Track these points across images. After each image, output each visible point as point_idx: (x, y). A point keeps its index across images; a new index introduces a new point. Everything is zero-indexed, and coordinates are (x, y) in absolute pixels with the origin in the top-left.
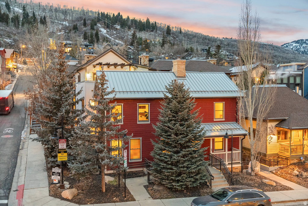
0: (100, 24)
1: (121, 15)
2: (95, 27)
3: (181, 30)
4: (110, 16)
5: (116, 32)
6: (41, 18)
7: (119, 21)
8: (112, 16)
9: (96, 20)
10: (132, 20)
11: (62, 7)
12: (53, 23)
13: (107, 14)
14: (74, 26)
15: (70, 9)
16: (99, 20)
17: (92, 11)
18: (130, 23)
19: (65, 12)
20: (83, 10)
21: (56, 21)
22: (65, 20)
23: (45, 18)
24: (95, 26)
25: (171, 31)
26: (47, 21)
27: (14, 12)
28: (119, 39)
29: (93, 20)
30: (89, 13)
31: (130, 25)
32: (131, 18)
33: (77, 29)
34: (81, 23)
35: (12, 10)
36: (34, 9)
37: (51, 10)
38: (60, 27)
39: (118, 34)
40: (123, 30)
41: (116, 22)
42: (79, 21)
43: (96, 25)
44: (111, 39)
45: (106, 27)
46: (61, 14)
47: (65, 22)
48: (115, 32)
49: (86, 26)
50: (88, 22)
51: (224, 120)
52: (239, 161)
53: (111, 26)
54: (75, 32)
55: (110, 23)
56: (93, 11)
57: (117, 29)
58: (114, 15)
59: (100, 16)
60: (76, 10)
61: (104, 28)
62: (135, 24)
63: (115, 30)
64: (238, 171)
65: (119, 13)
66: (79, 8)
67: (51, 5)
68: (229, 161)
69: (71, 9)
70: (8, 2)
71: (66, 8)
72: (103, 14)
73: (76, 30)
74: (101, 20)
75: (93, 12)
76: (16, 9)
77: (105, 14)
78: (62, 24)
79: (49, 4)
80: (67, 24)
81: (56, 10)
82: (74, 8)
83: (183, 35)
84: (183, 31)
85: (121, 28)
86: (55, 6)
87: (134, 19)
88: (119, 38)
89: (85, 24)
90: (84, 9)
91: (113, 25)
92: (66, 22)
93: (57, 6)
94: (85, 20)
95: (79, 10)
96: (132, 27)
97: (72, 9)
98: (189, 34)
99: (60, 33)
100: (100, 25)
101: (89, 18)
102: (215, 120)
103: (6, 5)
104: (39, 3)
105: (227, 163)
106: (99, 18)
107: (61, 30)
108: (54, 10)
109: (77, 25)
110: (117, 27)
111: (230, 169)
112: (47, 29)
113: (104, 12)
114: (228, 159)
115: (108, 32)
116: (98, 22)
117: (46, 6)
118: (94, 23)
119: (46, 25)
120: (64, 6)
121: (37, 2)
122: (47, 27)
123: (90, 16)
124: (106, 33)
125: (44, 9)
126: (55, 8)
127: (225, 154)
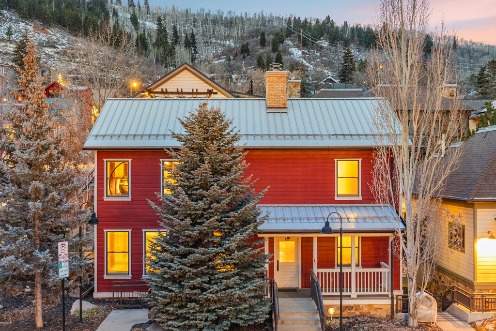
0: (291, 40)
1: (331, 20)
2: (281, 47)
3: (455, 42)
4: (310, 24)
5: (320, 54)
6: (186, 37)
7: (328, 33)
8: (314, 23)
9: (284, 34)
10: (353, 29)
11: (225, 15)
12: (207, 43)
13: (305, 21)
14: (242, 47)
15: (239, 16)
16: (289, 34)
17: (279, 18)
18: (347, 35)
19: (230, 23)
20: (263, 18)
21: (214, 40)
22: (228, 37)
23: (193, 36)
24: (281, 45)
25: (432, 45)
26: (197, 41)
27: (144, 30)
28: (325, 66)
29: (277, 34)
30: (274, 21)
31: (349, 38)
32: (351, 24)
33: (249, 52)
34: (256, 41)
35: (141, 26)
36: (177, 21)
37: (206, 21)
38: (220, 50)
39: (325, 56)
40: (333, 48)
41: (322, 35)
42: (253, 37)
43: (282, 42)
44: (308, 67)
45: (301, 44)
46: (223, 28)
47: (229, 41)
48: (318, 54)
49: (266, 46)
50: (269, 38)
51: (360, 198)
52: (386, 293)
53: (311, 43)
54: (244, 57)
55: (309, 37)
56: (281, 17)
57: (322, 47)
58: (318, 21)
59: (292, 26)
60: (250, 18)
61: (298, 47)
62: (358, 36)
63: (317, 51)
64: (384, 315)
65: (329, 17)
66: (255, 15)
67: (207, 11)
68: (360, 291)
69: (242, 18)
70: (135, 13)
71: (233, 15)
72: (297, 21)
73: (246, 54)
74: (294, 33)
75: (281, 19)
76: (148, 24)
77: (301, 21)
78: (224, 46)
79: (203, 10)
80: (233, 45)
81: (215, 21)
82: (246, 14)
83: (459, 51)
84: (459, 43)
85: (329, 45)
86: (214, 13)
87: (357, 27)
88: (325, 64)
89: (263, 43)
90: (265, 15)
91: (316, 41)
92: (231, 41)
93: (216, 13)
94: (263, 35)
95: (256, 17)
96: (353, 42)
97: (244, 16)
98: (474, 49)
99: (217, 62)
100: (290, 43)
101: (272, 31)
102: (336, 198)
103: (131, 17)
104: (187, 10)
105: (354, 294)
106: (289, 29)
107: (220, 56)
108: (212, 20)
109: (248, 45)
110: (323, 45)
111: (362, 309)
112: (197, 55)
113: (299, 18)
114: (357, 287)
115: (304, 54)
116: (287, 37)
117: (198, 14)
118: (279, 39)
119: (195, 48)
120: (230, 12)
121: (184, 9)
122: (196, 52)
123: (274, 28)
124: (301, 57)
125: (195, 21)
126: (214, 17)
127: (350, 273)
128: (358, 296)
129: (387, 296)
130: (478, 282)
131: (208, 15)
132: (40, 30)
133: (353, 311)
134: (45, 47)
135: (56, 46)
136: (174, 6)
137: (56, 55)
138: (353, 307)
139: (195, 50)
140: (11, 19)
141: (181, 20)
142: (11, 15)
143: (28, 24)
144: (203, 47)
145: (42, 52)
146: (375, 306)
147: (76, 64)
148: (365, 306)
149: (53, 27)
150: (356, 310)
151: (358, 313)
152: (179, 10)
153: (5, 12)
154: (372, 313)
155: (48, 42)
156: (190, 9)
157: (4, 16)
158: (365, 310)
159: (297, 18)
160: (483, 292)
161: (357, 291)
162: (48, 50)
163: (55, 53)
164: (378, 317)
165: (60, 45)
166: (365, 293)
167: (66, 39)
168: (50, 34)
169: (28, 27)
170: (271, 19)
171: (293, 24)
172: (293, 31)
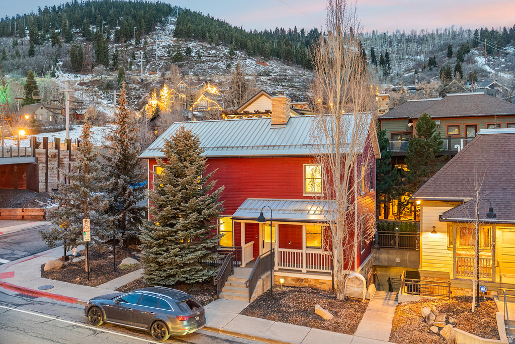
0: (477, 50)
2: (466, 57)
4: (497, 32)
5: (505, 60)
6: (381, 56)
8: (500, 31)
9: (471, 44)
11: (418, 34)
13: (493, 31)
14: (430, 60)
15: (431, 33)
16: (476, 44)
17: (469, 30)
19: (422, 40)
20: (453, 32)
23: (387, 54)
24: (466, 55)
26: (391, 59)
28: (508, 71)
29: (463, 46)
30: (464, 34)
33: (436, 64)
34: (444, 54)
37: (401, 41)
38: (411, 64)
39: (510, 61)
41: (508, 42)
43: (468, 52)
44: (490, 73)
45: (486, 53)
46: (415, 45)
47: (420, 56)
48: (503, 60)
49: (452, 58)
50: (455, 50)
51: (322, 195)
54: (431, 69)
57: (507, 53)
59: (479, 37)
60: (441, 34)
61: (483, 55)
63: (503, 57)
64: (327, 288)
66: (446, 30)
67: (402, 32)
69: (433, 34)
71: (425, 33)
72: (484, 32)
73: (432, 67)
74: (481, 43)
77: (488, 31)
78: (415, 60)
79: (399, 32)
80: (423, 59)
81: (409, 40)
82: (437, 31)
86: (408, 33)
88: (509, 68)
89: (450, 55)
92: (422, 56)
93: (411, 33)
94: (450, 47)
95: (446, 33)
97: (435, 32)
99: (407, 75)
100: (476, 52)
101: (460, 43)
102: (304, 195)
104: (385, 33)
105: (304, 270)
106: (476, 40)
107: (411, 70)
108: (406, 39)
109: (435, 58)
110: (508, 51)
111: (310, 282)
112: (391, 70)
113: (486, 29)
114: (307, 264)
115: (489, 61)
116: (474, 47)
117: (395, 36)
118: (465, 49)
119: (389, 64)
120: (422, 31)
121: (383, 32)
122: (389, 68)
123: (462, 40)
124: (486, 64)
125: (391, 41)
126: (408, 36)
127: (302, 253)
128: (308, 272)
129: (330, 273)
130: (423, 269)
131: (403, 35)
132: (261, 63)
133: (303, 283)
134: (261, 76)
135: (270, 74)
136: (374, 31)
137: (269, 82)
138: (303, 280)
139: (389, 67)
140: (241, 57)
141: (379, 42)
142: (242, 54)
143: (253, 60)
144: (396, 64)
145: (259, 80)
146: (320, 281)
147: (281, 87)
148: (312, 279)
149: (272, 60)
150: (305, 282)
151: (307, 285)
152: (378, 34)
153: (238, 52)
154: (318, 286)
155: (264, 72)
156: (388, 32)
157: (236, 56)
158: (313, 283)
159: (484, 29)
160: (428, 279)
161: (307, 268)
162: (263, 78)
163: (268, 80)
164: (322, 289)
165: (274, 73)
166: (313, 270)
167: (279, 68)
168: (268, 65)
169: (253, 62)
170: (461, 32)
171: (479, 35)
172: (480, 41)
